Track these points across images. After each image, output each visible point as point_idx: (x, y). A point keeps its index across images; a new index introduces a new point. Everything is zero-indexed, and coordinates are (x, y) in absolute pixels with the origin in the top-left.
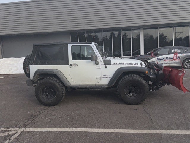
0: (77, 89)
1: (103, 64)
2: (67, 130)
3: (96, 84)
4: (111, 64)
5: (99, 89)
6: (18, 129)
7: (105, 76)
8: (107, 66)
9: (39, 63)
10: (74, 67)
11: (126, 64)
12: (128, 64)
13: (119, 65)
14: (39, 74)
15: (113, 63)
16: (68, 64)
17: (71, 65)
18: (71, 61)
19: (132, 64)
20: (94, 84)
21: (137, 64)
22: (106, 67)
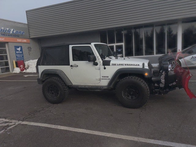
0: (78, 89)
1: (102, 64)
2: (53, 126)
3: (96, 85)
4: (109, 65)
5: (98, 90)
6: (17, 121)
7: (105, 77)
8: (106, 66)
9: (45, 64)
10: (74, 67)
11: (125, 65)
12: (128, 65)
13: (119, 66)
14: (45, 74)
15: (112, 64)
16: (69, 65)
17: (72, 66)
18: (72, 62)
19: (133, 65)
20: (94, 84)
21: (139, 65)
22: (105, 68)
